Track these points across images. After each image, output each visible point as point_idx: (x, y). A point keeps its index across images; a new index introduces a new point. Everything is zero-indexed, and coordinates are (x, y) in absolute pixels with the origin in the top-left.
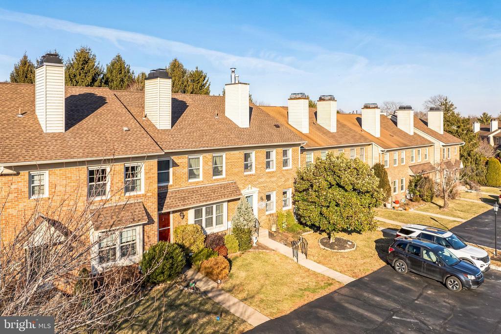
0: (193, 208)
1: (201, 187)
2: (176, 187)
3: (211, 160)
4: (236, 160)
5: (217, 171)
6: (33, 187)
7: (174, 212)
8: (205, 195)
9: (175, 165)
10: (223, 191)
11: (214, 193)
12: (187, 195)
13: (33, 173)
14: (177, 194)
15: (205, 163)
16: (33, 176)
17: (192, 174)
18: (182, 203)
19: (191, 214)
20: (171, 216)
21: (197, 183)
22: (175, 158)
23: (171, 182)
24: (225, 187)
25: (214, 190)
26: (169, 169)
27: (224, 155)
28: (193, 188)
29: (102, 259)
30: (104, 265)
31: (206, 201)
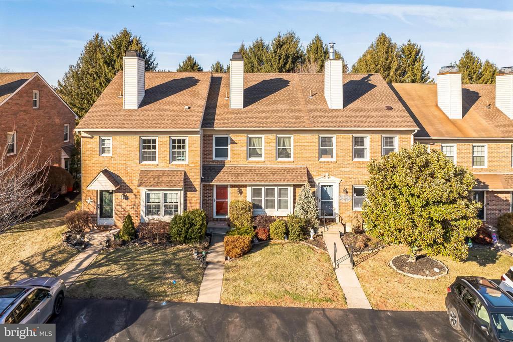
0: (250, 186)
1: (261, 167)
2: (234, 163)
3: (275, 141)
4: (308, 144)
5: (283, 153)
6: (104, 148)
7: (232, 186)
8: (263, 175)
9: (233, 142)
10: (286, 174)
11: (274, 174)
12: (242, 172)
13: (103, 138)
14: (233, 170)
15: (268, 143)
16: (104, 140)
17: (253, 153)
19: (249, 191)
20: (229, 190)
21: (258, 162)
22: (232, 136)
23: (229, 159)
24: (288, 170)
25: (274, 172)
26: (227, 146)
27: (292, 136)
28: (252, 167)
29: (149, 211)
30: (150, 217)
31: (261, 181)
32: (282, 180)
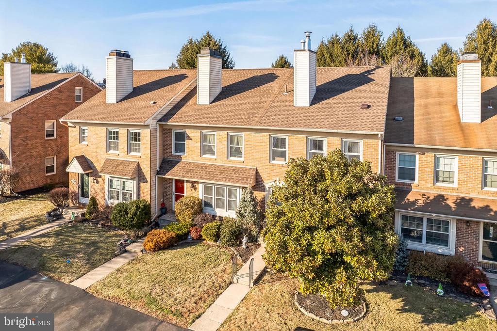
0: (201, 183)
1: (212, 165)
2: (189, 159)
3: (226, 139)
4: (258, 144)
5: (235, 151)
6: (84, 137)
7: (188, 182)
8: (211, 173)
9: (189, 138)
10: (233, 175)
11: (222, 173)
12: (194, 168)
13: (83, 128)
14: (186, 166)
15: (220, 141)
16: (84, 130)
17: (207, 150)
18: (184, 175)
19: (200, 187)
20: (185, 184)
21: (210, 160)
22: (189, 132)
23: (186, 154)
24: (236, 170)
25: (223, 170)
26: (185, 142)
27: (243, 134)
28: (205, 164)
29: (111, 197)
30: (112, 201)
31: (207, 179)
32: (228, 180)
